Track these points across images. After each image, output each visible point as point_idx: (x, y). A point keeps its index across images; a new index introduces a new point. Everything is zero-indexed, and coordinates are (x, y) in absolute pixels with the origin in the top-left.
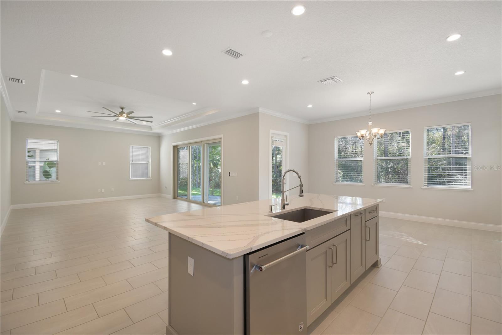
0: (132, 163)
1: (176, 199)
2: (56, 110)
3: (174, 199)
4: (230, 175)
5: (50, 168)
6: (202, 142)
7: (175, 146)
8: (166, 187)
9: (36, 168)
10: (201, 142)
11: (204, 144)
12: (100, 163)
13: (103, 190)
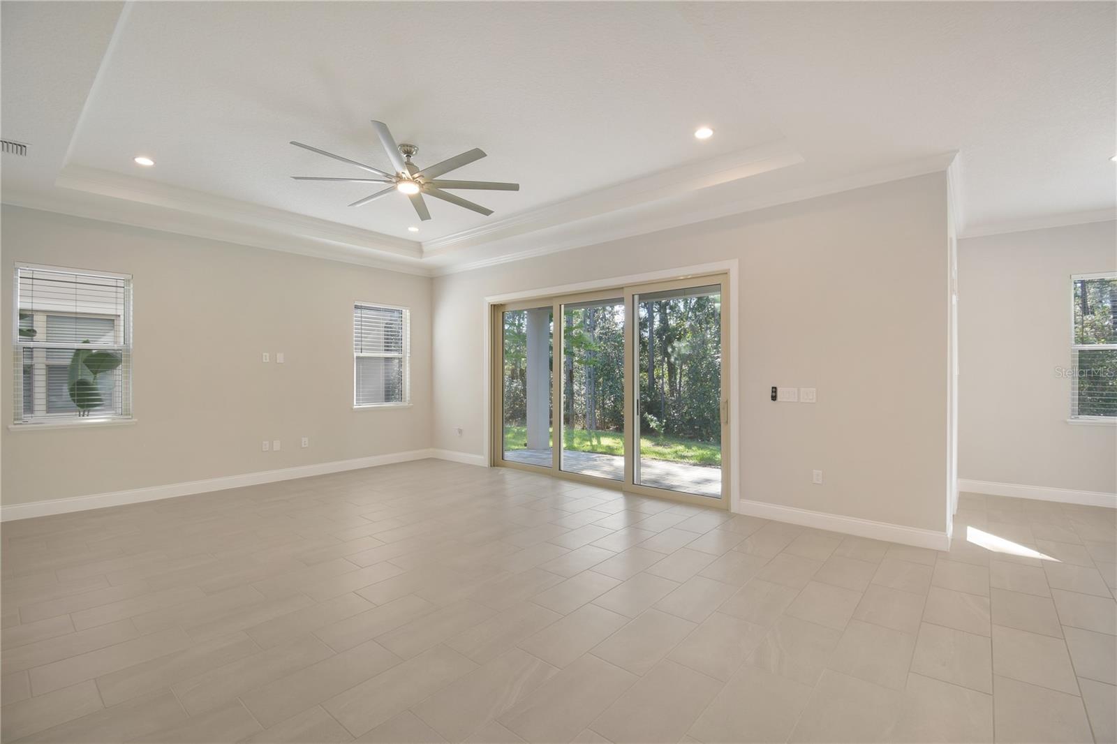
0: (358, 358)
1: (497, 466)
2: (138, 156)
3: (494, 466)
4: (774, 398)
5: (95, 373)
6: (625, 289)
7: (494, 305)
8: (460, 431)
9: (36, 372)
10: (622, 288)
11: (633, 295)
12: (266, 357)
13: (277, 446)
